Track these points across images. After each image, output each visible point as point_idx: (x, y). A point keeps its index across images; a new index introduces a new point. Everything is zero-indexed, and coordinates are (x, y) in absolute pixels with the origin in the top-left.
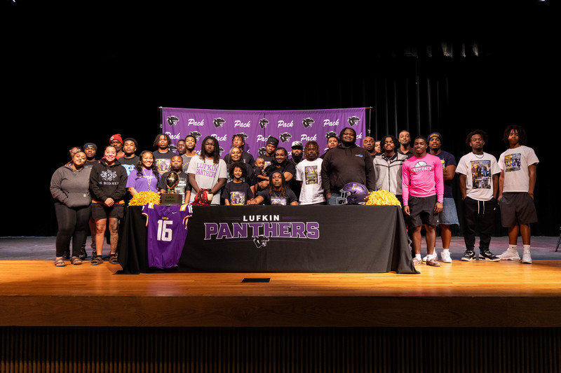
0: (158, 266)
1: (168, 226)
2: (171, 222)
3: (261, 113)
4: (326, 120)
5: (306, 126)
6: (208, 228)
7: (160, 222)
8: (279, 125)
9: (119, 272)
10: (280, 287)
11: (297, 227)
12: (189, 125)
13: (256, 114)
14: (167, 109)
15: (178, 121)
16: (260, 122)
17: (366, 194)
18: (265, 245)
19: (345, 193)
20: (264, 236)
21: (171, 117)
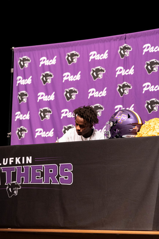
3: (121, 39)
8: (145, 50)
11: (50, 170)
12: (40, 66)
13: (114, 40)
14: (18, 50)
15: (30, 62)
16: (119, 50)
17: (133, 124)
18: (16, 194)
19: (108, 124)
20: (16, 183)
21: (23, 59)
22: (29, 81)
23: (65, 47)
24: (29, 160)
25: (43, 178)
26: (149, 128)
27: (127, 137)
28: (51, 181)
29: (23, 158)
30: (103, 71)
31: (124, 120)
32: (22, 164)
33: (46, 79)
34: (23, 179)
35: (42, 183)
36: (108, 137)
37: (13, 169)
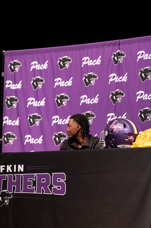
3: (115, 44)
8: (139, 57)
11: (43, 179)
12: (31, 70)
13: (108, 46)
14: (9, 53)
15: (20, 66)
16: (113, 56)
17: (128, 134)
18: (7, 203)
19: (103, 133)
20: (7, 192)
21: (14, 63)
22: (19, 86)
23: (57, 51)
24: (21, 168)
25: (34, 187)
26: (145, 138)
27: (122, 147)
28: (43, 191)
29: (15, 166)
30: (96, 78)
31: (120, 129)
32: (13, 173)
33: (37, 84)
34: (14, 187)
35: (34, 192)
36: (103, 147)
37: (4, 177)
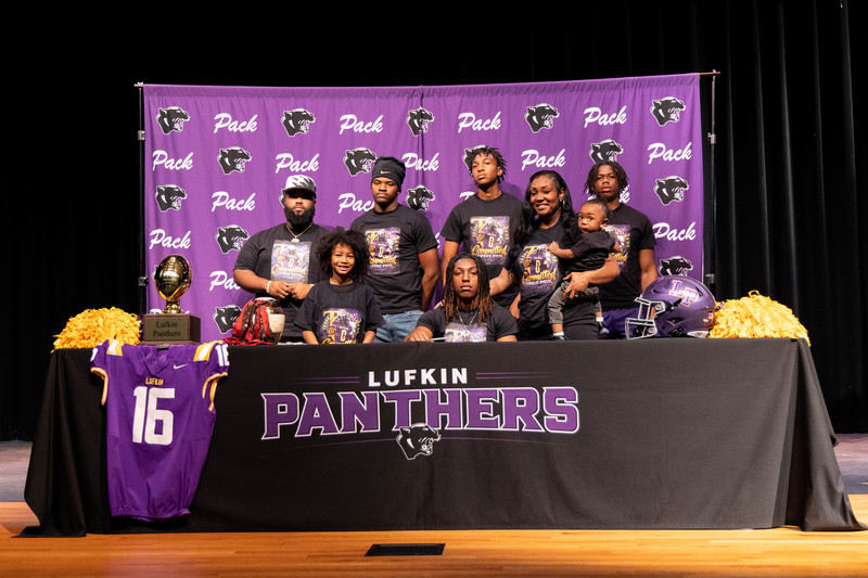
0: (133, 512)
1: (163, 404)
2: (170, 393)
3: (412, 95)
4: (592, 110)
5: (536, 127)
6: (272, 408)
7: (140, 392)
8: (462, 125)
9: (29, 532)
10: (472, 567)
11: (519, 400)
12: (216, 131)
13: (398, 96)
15: (188, 120)
16: (409, 118)
17: (709, 308)
18: (428, 452)
19: (648, 305)
20: (426, 427)
21: (169, 111)
23: (280, 96)
25: (498, 416)
27: (697, 336)
28: (521, 425)
29: (444, 371)
30: (373, 158)
31: (693, 299)
32: (439, 385)
33: (233, 164)
34: (444, 418)
35: (497, 428)
37: (415, 395)
